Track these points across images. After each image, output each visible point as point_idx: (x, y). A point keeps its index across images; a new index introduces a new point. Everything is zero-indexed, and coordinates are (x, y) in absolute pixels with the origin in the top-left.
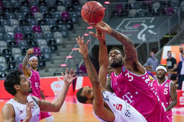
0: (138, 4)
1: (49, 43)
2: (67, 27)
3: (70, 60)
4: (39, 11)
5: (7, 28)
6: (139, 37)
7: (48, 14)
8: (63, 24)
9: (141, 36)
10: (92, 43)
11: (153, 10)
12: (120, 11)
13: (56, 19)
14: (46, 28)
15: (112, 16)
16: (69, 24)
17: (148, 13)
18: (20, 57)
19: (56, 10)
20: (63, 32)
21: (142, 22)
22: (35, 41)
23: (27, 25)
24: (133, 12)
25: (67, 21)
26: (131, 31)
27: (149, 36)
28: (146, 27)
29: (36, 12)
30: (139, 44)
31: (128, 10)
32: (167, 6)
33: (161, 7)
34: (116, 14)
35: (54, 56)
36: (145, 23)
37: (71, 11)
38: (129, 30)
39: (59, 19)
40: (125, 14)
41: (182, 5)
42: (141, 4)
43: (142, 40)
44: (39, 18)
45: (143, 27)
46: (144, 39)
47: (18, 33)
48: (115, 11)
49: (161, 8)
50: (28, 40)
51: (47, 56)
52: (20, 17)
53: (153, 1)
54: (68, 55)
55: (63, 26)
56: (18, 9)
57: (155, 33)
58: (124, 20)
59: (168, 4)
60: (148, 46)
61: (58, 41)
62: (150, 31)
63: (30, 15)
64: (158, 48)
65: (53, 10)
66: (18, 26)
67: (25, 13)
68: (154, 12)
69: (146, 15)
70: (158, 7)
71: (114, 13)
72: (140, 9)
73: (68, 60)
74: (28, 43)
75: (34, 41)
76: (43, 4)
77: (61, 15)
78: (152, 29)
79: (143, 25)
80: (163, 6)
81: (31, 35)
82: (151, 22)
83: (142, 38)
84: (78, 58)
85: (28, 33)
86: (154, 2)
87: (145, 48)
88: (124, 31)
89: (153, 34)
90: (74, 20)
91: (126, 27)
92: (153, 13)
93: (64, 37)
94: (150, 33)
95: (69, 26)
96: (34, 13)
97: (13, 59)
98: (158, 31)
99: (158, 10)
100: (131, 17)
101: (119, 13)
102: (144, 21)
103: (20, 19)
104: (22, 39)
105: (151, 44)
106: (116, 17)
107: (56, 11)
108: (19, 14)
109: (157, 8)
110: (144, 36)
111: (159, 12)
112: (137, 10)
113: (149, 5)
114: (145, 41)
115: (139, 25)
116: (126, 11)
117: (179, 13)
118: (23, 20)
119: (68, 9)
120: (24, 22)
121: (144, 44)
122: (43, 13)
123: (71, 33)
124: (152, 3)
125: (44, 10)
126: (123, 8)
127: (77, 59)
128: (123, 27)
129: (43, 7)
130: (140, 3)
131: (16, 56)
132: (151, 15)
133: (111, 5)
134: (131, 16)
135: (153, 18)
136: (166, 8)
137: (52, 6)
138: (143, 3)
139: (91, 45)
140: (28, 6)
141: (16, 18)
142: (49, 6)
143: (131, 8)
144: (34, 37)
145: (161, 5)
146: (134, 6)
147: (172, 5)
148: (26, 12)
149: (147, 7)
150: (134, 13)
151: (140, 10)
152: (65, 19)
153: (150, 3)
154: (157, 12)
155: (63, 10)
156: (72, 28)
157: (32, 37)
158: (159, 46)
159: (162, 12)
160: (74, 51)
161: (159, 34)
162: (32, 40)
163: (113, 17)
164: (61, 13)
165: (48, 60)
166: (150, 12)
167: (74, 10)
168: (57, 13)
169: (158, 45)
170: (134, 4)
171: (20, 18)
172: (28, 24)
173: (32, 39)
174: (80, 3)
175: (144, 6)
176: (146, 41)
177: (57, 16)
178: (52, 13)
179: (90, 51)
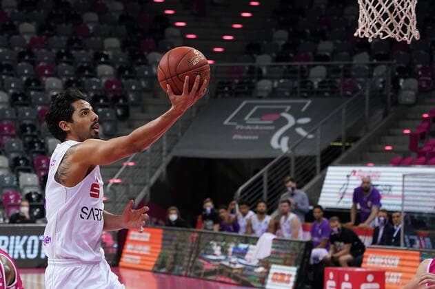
0: (277, 68)
2: (116, 113)
3: (117, 188)
4: (55, 74)
6: (274, 143)
7: (75, 81)
8: (107, 106)
9: (279, 141)
10: (169, 151)
11: (309, 84)
12: (237, 81)
13: (92, 94)
15: (217, 93)
16: (120, 106)
17: (298, 90)
18: (7, 176)
19: (93, 73)
20: (105, 124)
21: (283, 110)
22: (42, 141)
23: (26, 105)
24: (265, 85)
25: (116, 99)
26: (257, 127)
27: (297, 142)
28: (291, 121)
29: (47, 76)
30: (273, 159)
31: (254, 81)
32: (341, 74)
33: (327, 77)
34: (226, 89)
36: (289, 112)
37: (127, 78)
38: (255, 125)
39: (99, 94)
40: (246, 89)
41: (375, 74)
42: (285, 67)
43: (280, 150)
44: (55, 89)
45: (285, 121)
46: (285, 148)
47: (5, 123)
48: (226, 81)
49: (327, 80)
50: (27, 139)
52: (13, 85)
53: (311, 63)
54: (112, 177)
55: (106, 109)
57: (311, 136)
58: (244, 103)
59: (345, 71)
60: (293, 164)
62: (300, 131)
63: (36, 82)
64: (315, 168)
65: (87, 73)
66: (6, 107)
67: (25, 79)
68: (312, 87)
69: (293, 94)
70: (320, 77)
71: (222, 85)
72: (281, 79)
73: (111, 188)
74: (25, 146)
75: (39, 142)
76: (65, 58)
77: (103, 85)
78: (305, 127)
79: (284, 115)
80: (333, 76)
81: (33, 127)
82: (304, 109)
83: (280, 144)
84: (135, 185)
85: (28, 122)
86: (314, 66)
87: (287, 168)
88: (242, 127)
89: (306, 138)
90: (131, 97)
91: (246, 118)
92: (309, 88)
93: (107, 135)
94: (300, 136)
95: (119, 112)
96: (44, 79)
98: (319, 131)
99: (321, 84)
100: (260, 98)
101: (233, 87)
102: (289, 108)
103: (11, 91)
104: (13, 136)
105: (299, 160)
106: (227, 95)
107: (92, 77)
108: (11, 78)
109: (320, 80)
110: (285, 140)
111: (324, 89)
112: (273, 82)
113: (302, 71)
114: (286, 153)
115: (275, 117)
116: (248, 83)
117: (367, 93)
118: (18, 93)
119: (120, 72)
120: (20, 98)
121: (285, 160)
122: (65, 79)
124: (309, 67)
125: (66, 72)
126: (244, 75)
127: (131, 186)
129: (64, 65)
130: (281, 66)
132: (306, 95)
133: (217, 67)
134: (259, 94)
135: (309, 102)
136: (339, 81)
137: (85, 65)
138: (289, 67)
139: (166, 156)
140: (33, 63)
141: (3, 88)
142: (80, 64)
143: (261, 77)
144: (39, 132)
145: (328, 71)
146: (268, 72)
147: (353, 73)
148: (26, 75)
149: (298, 75)
150: (266, 88)
151: (282, 81)
152: (111, 95)
153: (305, 67)
154: (319, 87)
155: (109, 76)
156: (126, 116)
157: (35, 133)
158: (318, 165)
159: (329, 89)
160: (128, 167)
161: (319, 137)
162: (35, 140)
163: (220, 96)
164: (104, 80)
166: (301, 87)
167: (133, 75)
168: (94, 79)
169: (315, 162)
170: (269, 67)
171: (11, 88)
172: (28, 101)
173: (35, 137)
174: (147, 60)
175: (291, 73)
176: (290, 152)
177: (94, 87)
178: (84, 79)
179: (162, 169)
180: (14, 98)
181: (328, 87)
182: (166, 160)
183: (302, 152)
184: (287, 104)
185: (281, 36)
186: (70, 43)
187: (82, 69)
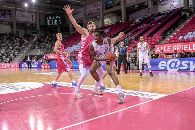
1: (14, 55)
4: (11, 47)
5: (2, 51)
6: (38, 53)
7: (13, 48)
14: (13, 51)
24: (36, 48)
26: (36, 52)
28: (40, 51)
30: (37, 55)
34: (32, 48)
35: (15, 58)
44: (11, 49)
45: (39, 51)
47: (5, 52)
51: (13, 58)
52: (6, 48)
53: (42, 45)
55: (17, 51)
56: (5, 46)
58: (34, 49)
61: (16, 54)
63: (8, 48)
80: (44, 46)
83: (38, 54)
90: (21, 49)
93: (18, 54)
97: (3, 59)
104: (6, 54)
105: (41, 55)
116: (34, 47)
119: (19, 47)
121: (39, 55)
123: (20, 53)
128: (34, 51)
131: (4, 58)
132: (41, 48)
141: (4, 48)
144: (9, 53)
152: (18, 49)
156: (20, 51)
161: (43, 52)
165: (13, 59)
167: (21, 47)
170: (37, 46)
175: (39, 46)
177: (16, 48)
179: (25, 57)
180: (6, 50)
181: (44, 48)
182: (25, 56)
183: (41, 54)
184: (39, 49)
185: (38, 43)
186: (13, 44)
187: (14, 46)
